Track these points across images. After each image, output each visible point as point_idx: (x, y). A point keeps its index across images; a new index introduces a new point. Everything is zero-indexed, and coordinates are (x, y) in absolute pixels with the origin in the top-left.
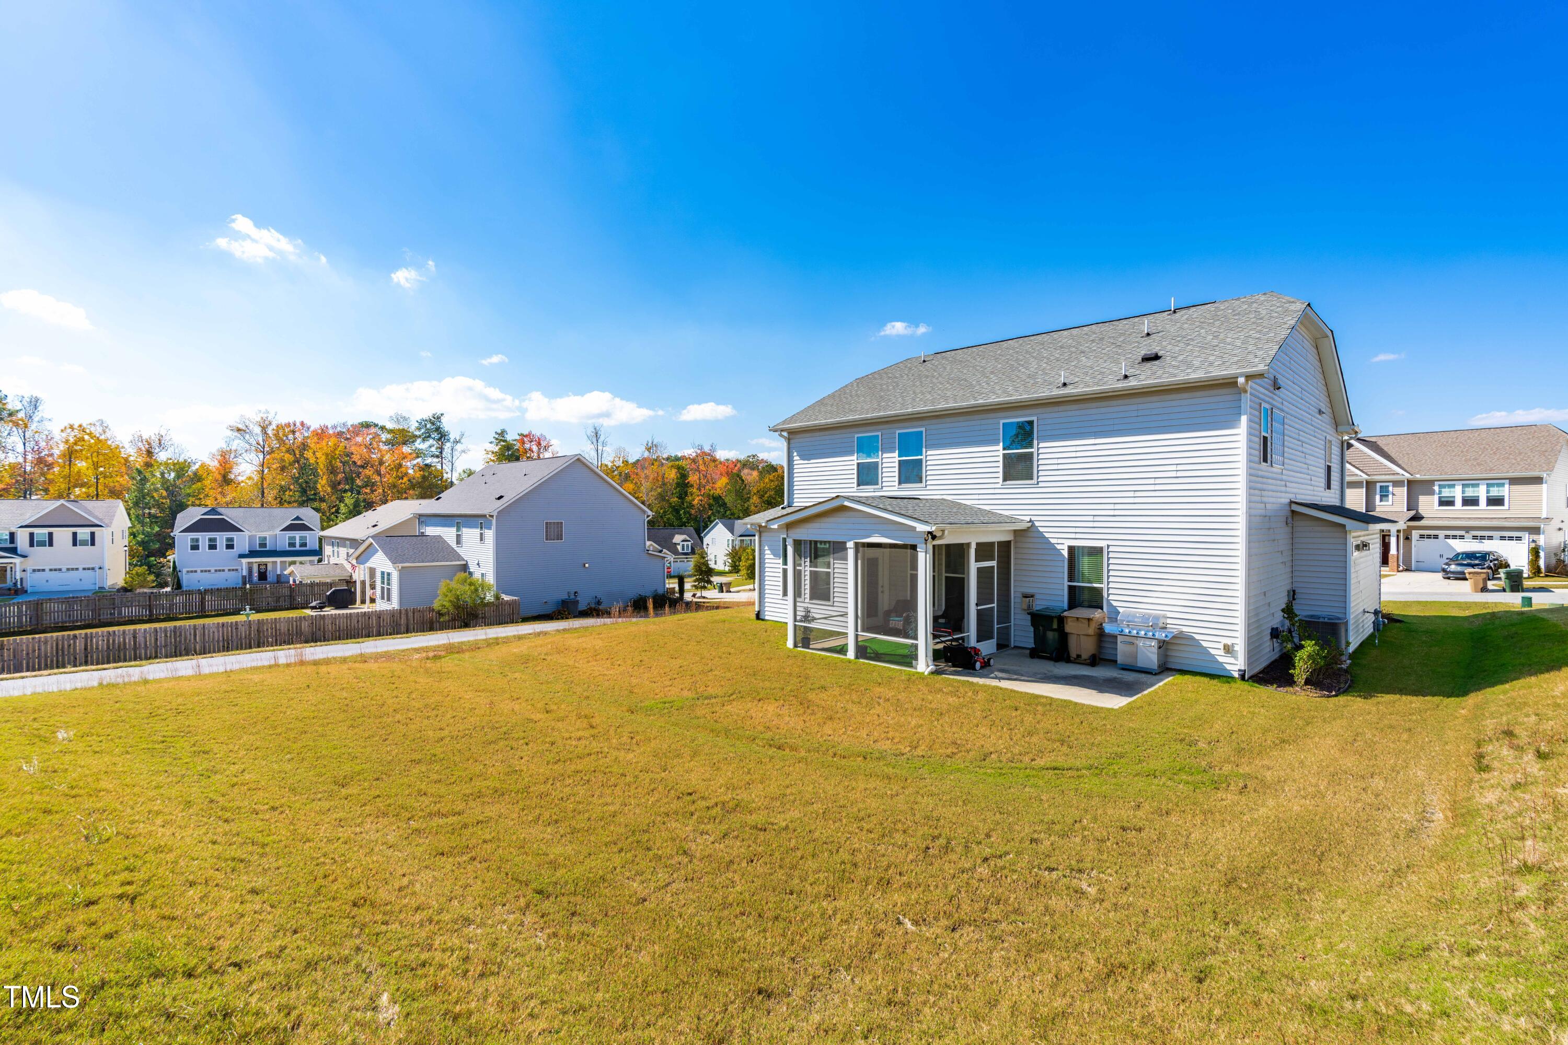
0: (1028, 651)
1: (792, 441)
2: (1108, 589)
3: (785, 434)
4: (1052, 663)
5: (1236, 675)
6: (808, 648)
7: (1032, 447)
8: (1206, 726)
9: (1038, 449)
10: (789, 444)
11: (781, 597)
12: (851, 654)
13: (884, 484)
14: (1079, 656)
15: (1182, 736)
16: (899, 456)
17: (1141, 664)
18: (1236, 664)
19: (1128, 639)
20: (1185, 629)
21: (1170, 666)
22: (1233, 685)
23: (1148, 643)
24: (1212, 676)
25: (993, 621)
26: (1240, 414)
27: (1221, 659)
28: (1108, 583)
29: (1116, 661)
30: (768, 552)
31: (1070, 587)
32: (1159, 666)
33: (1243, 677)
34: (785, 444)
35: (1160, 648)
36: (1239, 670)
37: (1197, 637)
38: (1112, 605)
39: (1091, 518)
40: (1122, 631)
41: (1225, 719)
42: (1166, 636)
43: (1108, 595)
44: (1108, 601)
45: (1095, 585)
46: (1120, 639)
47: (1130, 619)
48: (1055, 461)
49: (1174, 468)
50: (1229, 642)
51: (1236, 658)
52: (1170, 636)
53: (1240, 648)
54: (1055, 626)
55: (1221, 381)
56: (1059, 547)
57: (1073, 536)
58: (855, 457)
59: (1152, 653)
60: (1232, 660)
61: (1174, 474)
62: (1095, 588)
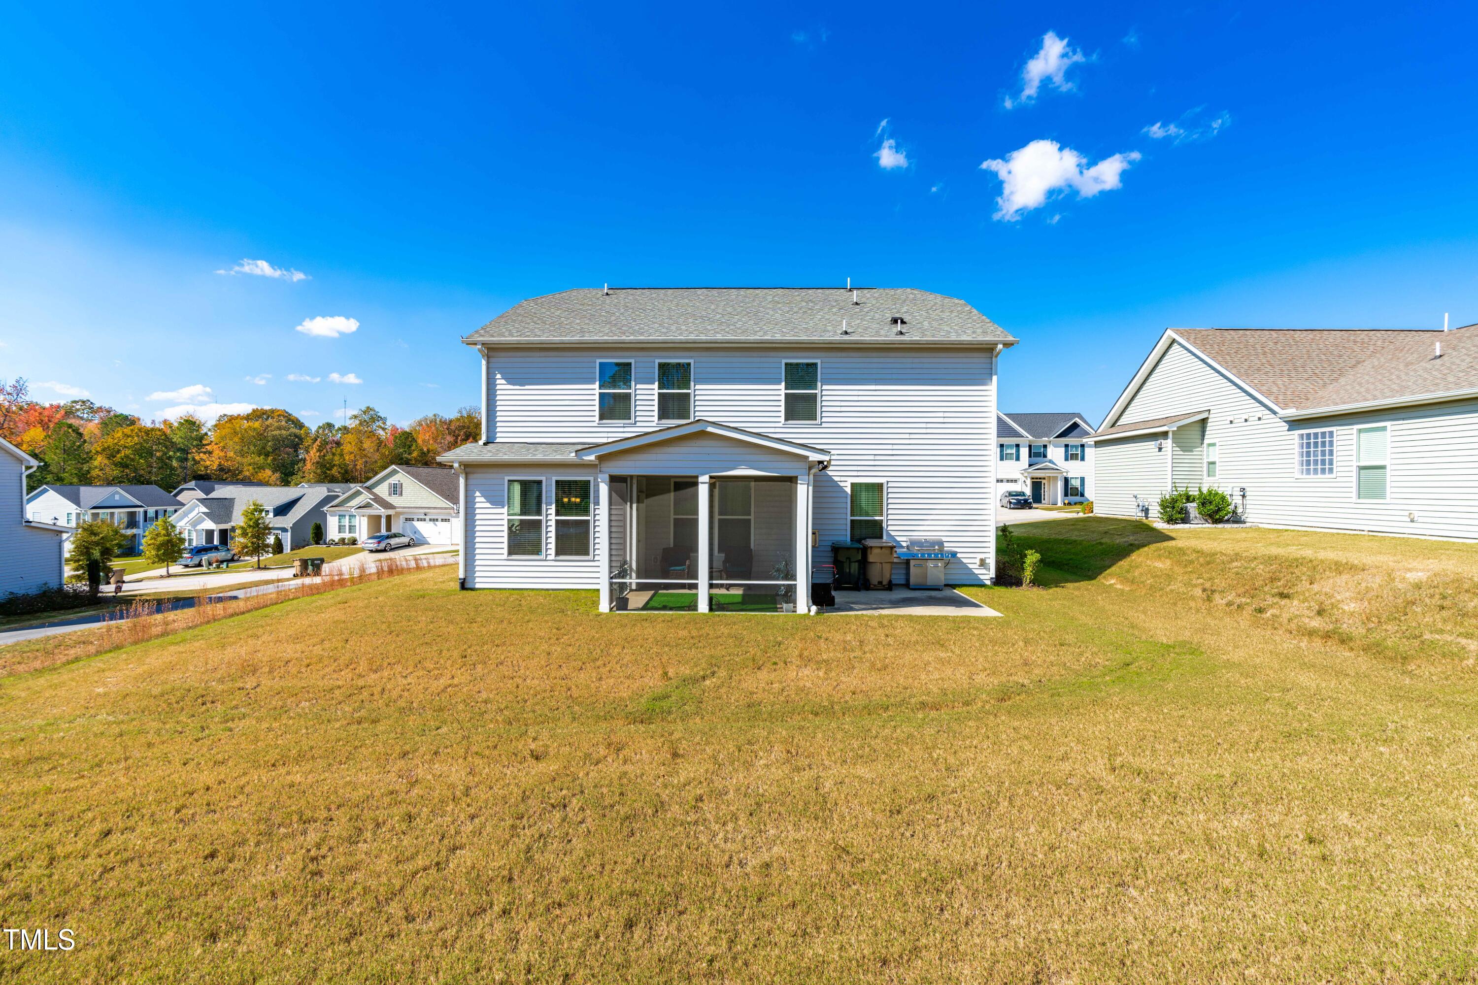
1: (493, 360)
2: (888, 520)
5: (988, 583)
7: (816, 389)
9: (822, 391)
11: (504, 557)
13: (638, 419)
14: (880, 583)
16: (659, 388)
17: (930, 582)
18: (988, 575)
19: (918, 562)
22: (987, 590)
23: (936, 564)
26: (991, 375)
27: (976, 572)
28: (888, 515)
29: (909, 584)
31: (852, 521)
33: (993, 583)
36: (991, 579)
38: (890, 535)
39: (872, 457)
40: (915, 556)
43: (887, 526)
44: (887, 531)
45: (877, 518)
46: (912, 563)
48: (838, 404)
49: (941, 415)
50: (983, 556)
51: (988, 570)
53: (992, 562)
55: (984, 346)
56: (842, 484)
57: (855, 474)
58: (596, 386)
59: (940, 572)
60: (984, 571)
61: (941, 420)
62: (876, 521)
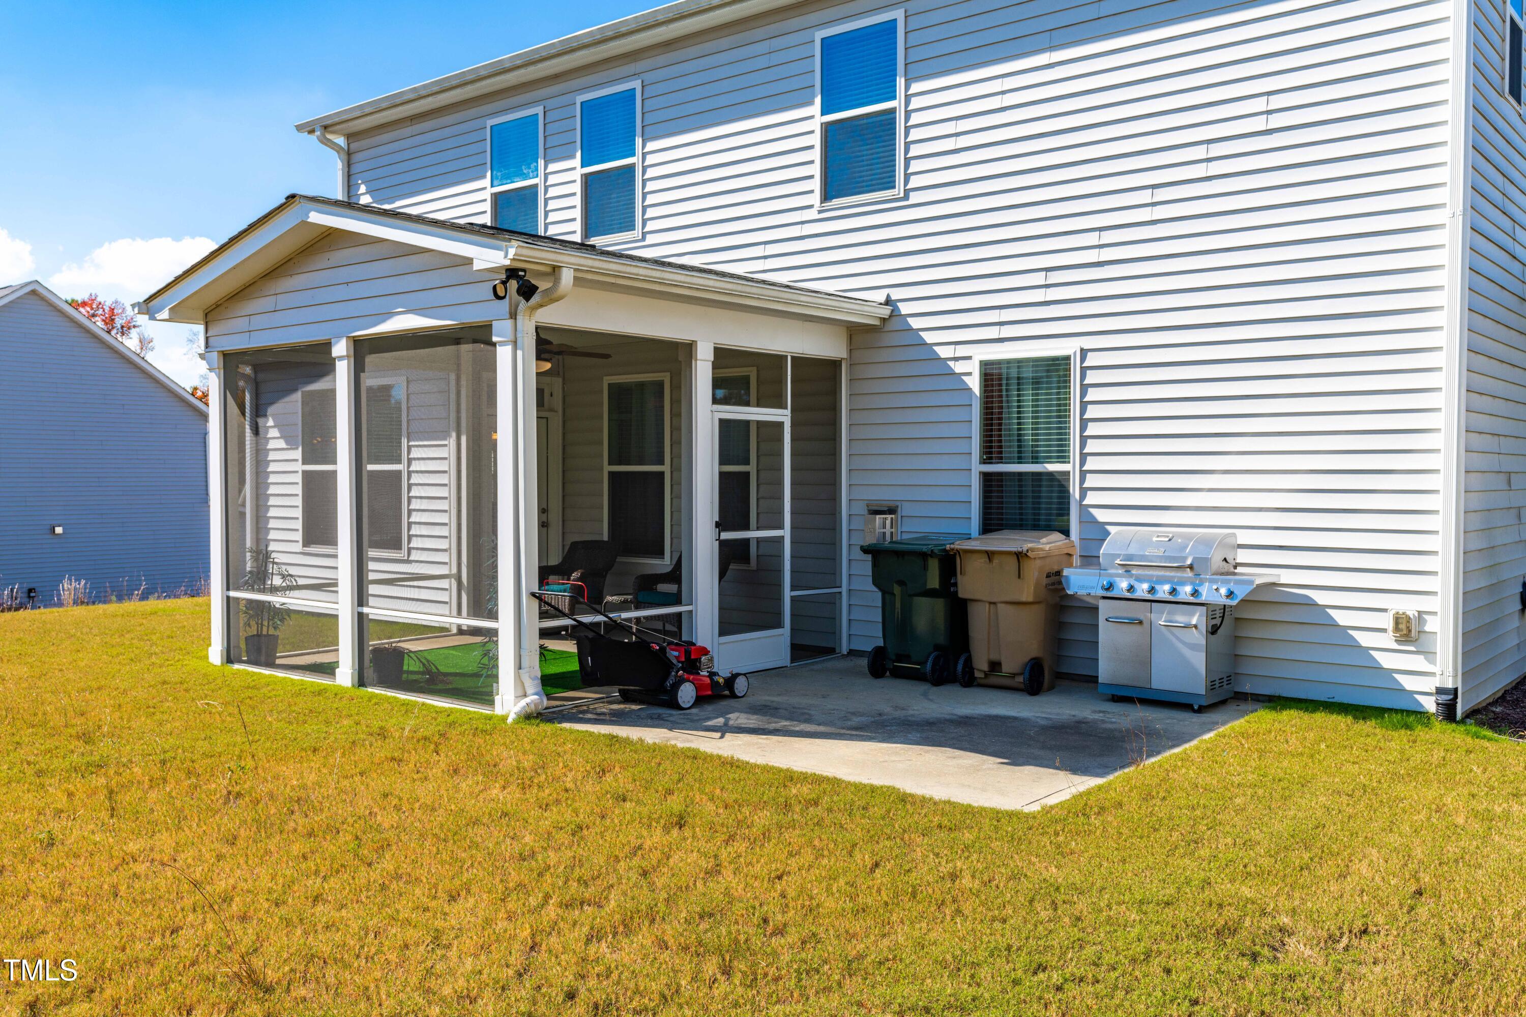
0: (864, 662)
1: (356, 158)
2: (1083, 474)
3: (341, 141)
4: (923, 687)
5: (1430, 705)
6: (271, 664)
7: (893, 96)
8: (1328, 868)
9: (908, 98)
10: (349, 165)
11: (298, 547)
12: (345, 675)
14: (995, 666)
15: (1230, 913)
16: (583, 164)
17: (1161, 679)
18: (1429, 673)
19: (1125, 609)
20: (1286, 577)
21: (1248, 688)
22: (1420, 732)
23: (1181, 618)
24: (1360, 712)
25: (779, 585)
27: (1386, 661)
28: (1083, 457)
29: (1094, 679)
30: (274, 433)
31: (987, 476)
32: (1212, 686)
33: (1448, 712)
34: (339, 165)
35: (1214, 630)
36: (1440, 691)
37: (1321, 598)
38: (1095, 521)
40: (1110, 587)
41: (1394, 839)
42: (1230, 594)
43: (1084, 491)
44: (1083, 509)
45: (1052, 467)
46: (1105, 609)
47: (1132, 550)
48: (949, 128)
49: (1259, 105)
50: (1409, 606)
51: (1429, 655)
52: (1241, 593)
53: (1442, 623)
54: (934, 582)
56: (958, 367)
57: (993, 333)
58: (486, 182)
59: (1193, 647)
60: (1417, 663)
61: (1259, 124)
62: (1051, 474)
